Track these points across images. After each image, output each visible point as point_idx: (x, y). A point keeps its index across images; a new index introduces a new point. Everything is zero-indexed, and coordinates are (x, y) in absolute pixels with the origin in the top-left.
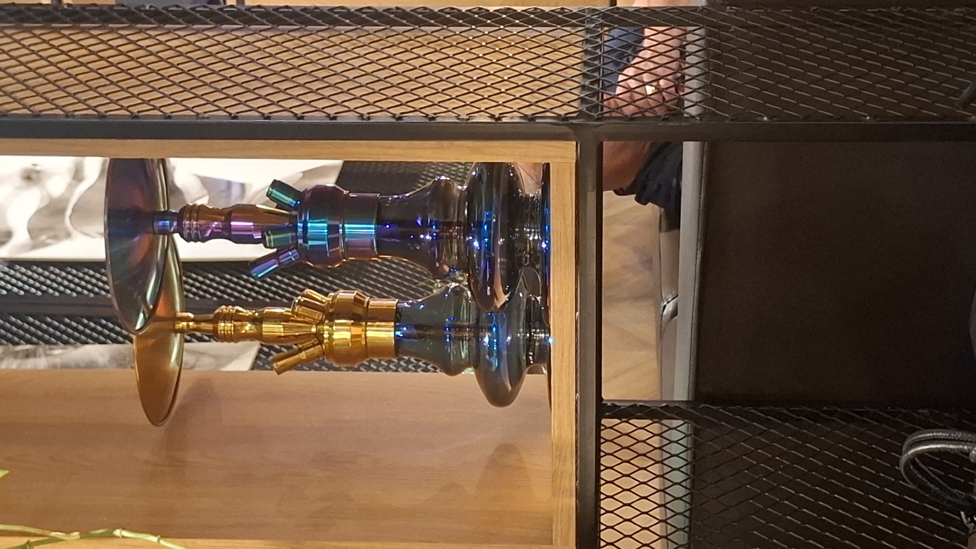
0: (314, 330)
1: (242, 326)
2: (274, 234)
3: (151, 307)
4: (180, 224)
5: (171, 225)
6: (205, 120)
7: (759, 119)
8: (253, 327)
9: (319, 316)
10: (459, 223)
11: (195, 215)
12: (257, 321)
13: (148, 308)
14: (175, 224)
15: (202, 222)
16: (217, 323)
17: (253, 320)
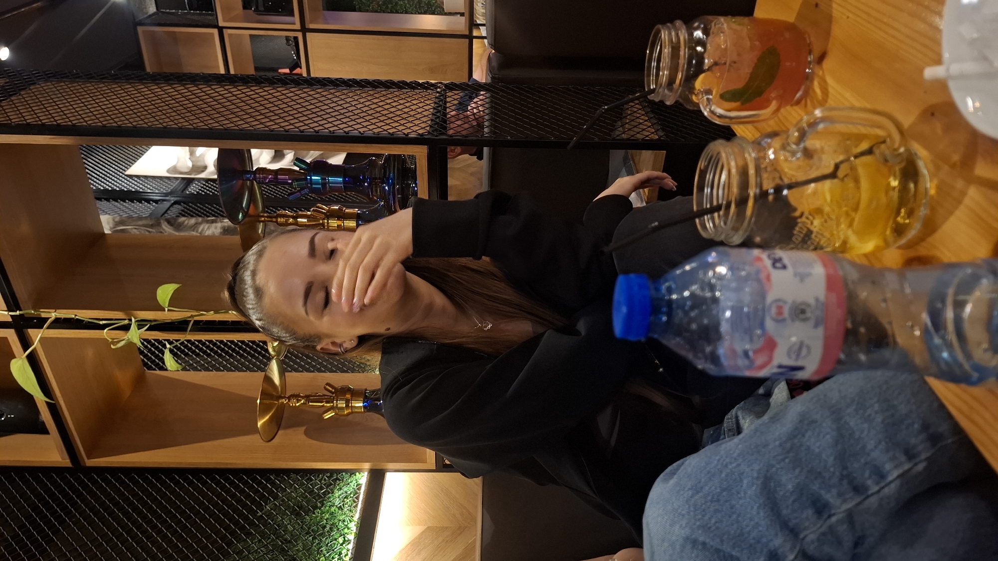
0: (321, 222)
1: (289, 220)
2: (296, 182)
3: (246, 210)
4: (255, 176)
5: (251, 177)
6: (258, 132)
7: (506, 138)
8: (294, 220)
9: (323, 216)
10: (380, 179)
11: (262, 172)
12: (295, 218)
13: (244, 210)
14: (253, 176)
15: (265, 175)
16: (278, 218)
17: (293, 217)
